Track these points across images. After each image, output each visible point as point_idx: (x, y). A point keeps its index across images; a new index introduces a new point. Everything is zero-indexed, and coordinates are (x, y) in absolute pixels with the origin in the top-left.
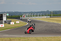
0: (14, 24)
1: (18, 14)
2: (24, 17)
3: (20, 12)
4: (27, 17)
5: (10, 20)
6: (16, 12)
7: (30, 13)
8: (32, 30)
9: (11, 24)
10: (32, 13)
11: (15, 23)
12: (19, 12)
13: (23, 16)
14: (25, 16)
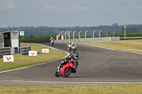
0: (36, 54)
1: (46, 32)
2: (60, 38)
3: (51, 28)
4: (67, 38)
5: (28, 45)
6: (42, 29)
7: (73, 29)
8: (72, 68)
9: (30, 54)
10: (78, 29)
11: (38, 53)
12: (48, 29)
13: (57, 36)
14: (62, 37)
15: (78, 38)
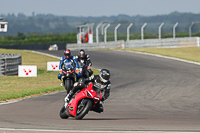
14: (91, 37)
15: (125, 39)
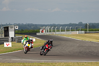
1: (32, 27)
3: (36, 25)
4: (48, 32)
12: (33, 25)
14: (44, 31)
15: (55, 31)
